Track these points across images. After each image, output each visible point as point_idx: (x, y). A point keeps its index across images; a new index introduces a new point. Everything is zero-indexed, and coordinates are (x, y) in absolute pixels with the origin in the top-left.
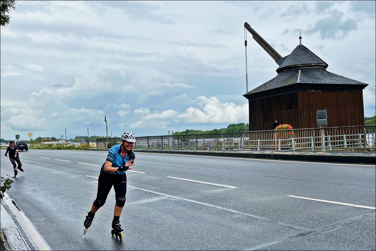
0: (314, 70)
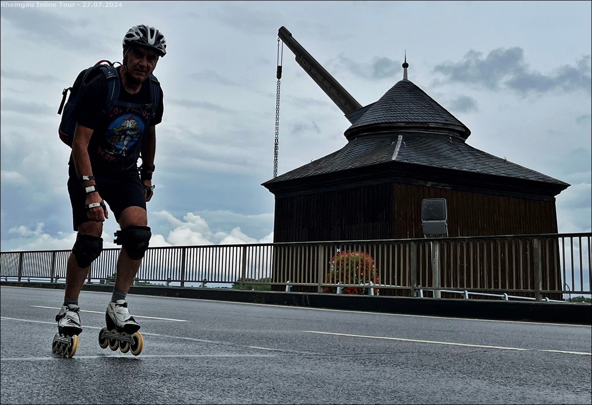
0: (436, 137)
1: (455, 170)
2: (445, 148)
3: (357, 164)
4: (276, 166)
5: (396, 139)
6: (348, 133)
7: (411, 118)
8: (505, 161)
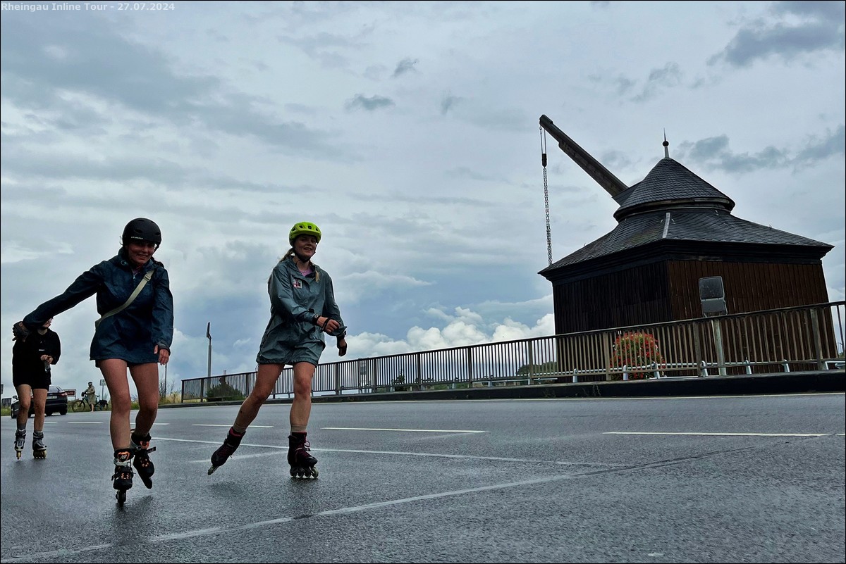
1: (724, 242)
2: (712, 222)
3: (629, 245)
4: (550, 252)
5: (664, 217)
6: (617, 215)
7: (677, 195)
8: (771, 228)
